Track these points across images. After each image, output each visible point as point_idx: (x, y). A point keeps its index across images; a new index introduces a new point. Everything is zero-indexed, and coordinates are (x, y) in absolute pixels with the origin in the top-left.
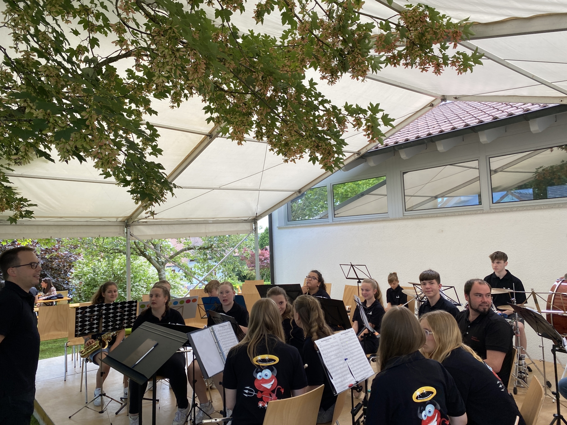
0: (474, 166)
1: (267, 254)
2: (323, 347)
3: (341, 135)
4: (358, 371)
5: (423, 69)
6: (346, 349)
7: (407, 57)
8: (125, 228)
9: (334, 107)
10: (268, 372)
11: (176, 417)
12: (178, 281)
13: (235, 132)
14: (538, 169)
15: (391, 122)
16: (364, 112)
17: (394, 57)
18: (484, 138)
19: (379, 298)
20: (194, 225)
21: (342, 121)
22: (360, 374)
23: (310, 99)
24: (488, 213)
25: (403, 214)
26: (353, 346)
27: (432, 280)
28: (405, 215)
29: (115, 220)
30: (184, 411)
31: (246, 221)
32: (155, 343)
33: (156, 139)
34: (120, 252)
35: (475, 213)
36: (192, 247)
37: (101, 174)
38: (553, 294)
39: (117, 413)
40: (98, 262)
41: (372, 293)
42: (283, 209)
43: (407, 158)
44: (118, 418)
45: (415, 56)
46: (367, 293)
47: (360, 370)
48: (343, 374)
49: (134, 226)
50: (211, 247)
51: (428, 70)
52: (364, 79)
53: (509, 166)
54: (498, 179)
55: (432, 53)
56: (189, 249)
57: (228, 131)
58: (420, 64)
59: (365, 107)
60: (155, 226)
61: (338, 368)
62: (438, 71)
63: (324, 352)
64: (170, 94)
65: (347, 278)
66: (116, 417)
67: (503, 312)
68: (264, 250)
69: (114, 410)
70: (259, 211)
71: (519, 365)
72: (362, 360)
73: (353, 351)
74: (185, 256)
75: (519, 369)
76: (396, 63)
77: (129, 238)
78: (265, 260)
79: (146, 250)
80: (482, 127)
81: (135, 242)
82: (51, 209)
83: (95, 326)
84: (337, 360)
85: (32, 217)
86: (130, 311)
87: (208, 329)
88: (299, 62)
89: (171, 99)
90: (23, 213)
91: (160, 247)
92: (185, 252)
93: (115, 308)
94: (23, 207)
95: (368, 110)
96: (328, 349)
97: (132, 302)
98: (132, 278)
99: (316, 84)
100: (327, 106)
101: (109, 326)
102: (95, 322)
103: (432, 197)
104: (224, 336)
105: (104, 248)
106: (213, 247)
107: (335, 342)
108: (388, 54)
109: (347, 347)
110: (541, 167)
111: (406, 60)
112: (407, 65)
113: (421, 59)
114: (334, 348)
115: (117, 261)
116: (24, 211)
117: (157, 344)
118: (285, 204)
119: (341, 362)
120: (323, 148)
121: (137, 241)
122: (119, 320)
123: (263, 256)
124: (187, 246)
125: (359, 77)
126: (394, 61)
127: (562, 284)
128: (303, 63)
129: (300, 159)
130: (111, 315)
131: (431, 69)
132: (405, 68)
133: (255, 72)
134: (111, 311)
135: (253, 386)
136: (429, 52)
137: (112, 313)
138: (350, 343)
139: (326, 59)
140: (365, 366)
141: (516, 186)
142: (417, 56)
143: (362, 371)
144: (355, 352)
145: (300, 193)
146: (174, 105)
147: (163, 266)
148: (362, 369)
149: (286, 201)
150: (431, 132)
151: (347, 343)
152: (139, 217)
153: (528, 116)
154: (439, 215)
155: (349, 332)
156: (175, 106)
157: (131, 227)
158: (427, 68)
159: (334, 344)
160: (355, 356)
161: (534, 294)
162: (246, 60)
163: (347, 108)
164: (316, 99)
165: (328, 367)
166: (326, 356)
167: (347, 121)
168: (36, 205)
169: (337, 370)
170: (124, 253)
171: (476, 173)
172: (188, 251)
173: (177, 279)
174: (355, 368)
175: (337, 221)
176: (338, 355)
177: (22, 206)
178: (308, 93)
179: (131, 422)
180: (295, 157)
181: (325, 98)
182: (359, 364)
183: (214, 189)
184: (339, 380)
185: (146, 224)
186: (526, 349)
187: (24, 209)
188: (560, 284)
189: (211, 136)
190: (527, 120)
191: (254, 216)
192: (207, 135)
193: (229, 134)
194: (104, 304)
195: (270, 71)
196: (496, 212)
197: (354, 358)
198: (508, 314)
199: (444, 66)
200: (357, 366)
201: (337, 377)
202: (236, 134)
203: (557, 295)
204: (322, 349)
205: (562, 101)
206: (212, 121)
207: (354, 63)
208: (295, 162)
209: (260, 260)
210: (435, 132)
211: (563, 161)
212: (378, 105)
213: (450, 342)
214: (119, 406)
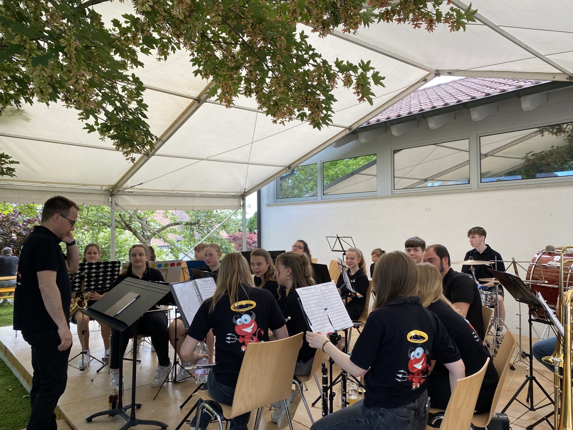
0: (465, 149)
1: (255, 238)
2: (303, 295)
3: (330, 91)
4: (337, 322)
5: (416, 25)
6: (327, 300)
7: (400, 12)
8: (110, 198)
9: (325, 62)
10: (246, 317)
11: (156, 374)
12: (164, 258)
13: (223, 93)
14: (528, 153)
15: (381, 81)
16: (355, 69)
17: (387, 12)
18: (475, 115)
19: (363, 267)
20: (181, 198)
21: (332, 77)
22: (339, 324)
23: (300, 53)
24: (475, 191)
25: (392, 192)
26: (333, 298)
27: (417, 247)
28: (393, 193)
29: (99, 188)
30: (166, 368)
31: (234, 197)
32: (137, 295)
33: (141, 92)
34: (105, 225)
35: (463, 191)
36: (178, 222)
37: (84, 128)
38: (533, 265)
39: (98, 371)
40: (83, 235)
41: (356, 262)
42: (272, 185)
43: (398, 135)
44: (99, 375)
45: (409, 11)
46: (352, 261)
47: (339, 321)
48: (323, 322)
49: (119, 196)
50: (198, 223)
51: (420, 27)
52: (355, 32)
53: (499, 150)
54: (488, 164)
55: (426, 9)
56: (176, 224)
57: (217, 93)
58: (413, 20)
59: (355, 63)
60: (140, 197)
61: (318, 316)
62: (430, 27)
63: (305, 300)
64: (157, 46)
65: (332, 251)
66: (97, 374)
67: (485, 285)
68: (253, 233)
69: (95, 369)
70: (248, 187)
71: (497, 335)
72: (342, 311)
73: (333, 303)
74: (171, 232)
75: (497, 339)
76: (389, 18)
77: (113, 207)
78: (253, 243)
79: (132, 223)
80: (474, 103)
81: (120, 215)
82: (33, 172)
83: (77, 285)
84: (317, 308)
85: (14, 175)
86: (113, 271)
87: (191, 282)
88: (291, 13)
89: (157, 52)
90: (5, 170)
91: (146, 221)
92: (171, 227)
93: (98, 268)
94: (4, 164)
95: (359, 67)
96: (309, 297)
97: (116, 262)
98: (117, 252)
99: (307, 37)
100: (319, 60)
101: (91, 285)
102: (77, 280)
103: (422, 180)
104: (206, 290)
105: (89, 220)
106: (200, 223)
107: (316, 292)
108: (381, 9)
109: (327, 298)
110: (530, 152)
111: (399, 16)
112: (399, 20)
113: (414, 14)
114: (314, 298)
115: (102, 234)
116: (5, 168)
117: (139, 296)
118: (274, 180)
119: (321, 311)
120: (312, 102)
121: (122, 214)
122: (102, 280)
123: (252, 239)
124: (173, 222)
125: (351, 30)
126: (386, 16)
127: (542, 256)
128: (295, 15)
129: (289, 121)
130: (93, 275)
131: (424, 25)
132: (398, 24)
133: (244, 18)
134: (94, 270)
135: (234, 332)
136: (422, 8)
137: (95, 273)
138: (331, 295)
139: (318, 10)
140: (345, 317)
141: (506, 172)
142: (411, 11)
143: (341, 322)
144: (336, 303)
145: (291, 169)
146: (161, 57)
147: (148, 241)
148: (341, 320)
149: (276, 177)
150: (423, 108)
151: (328, 294)
152: (124, 186)
153: (520, 93)
154: (427, 193)
155: (330, 284)
156: (162, 59)
157: (116, 197)
158: (420, 24)
159: (315, 294)
160: (335, 307)
161: (514, 263)
162: (236, 6)
163: (338, 64)
164: (307, 53)
165: (308, 314)
166: (306, 304)
167: (337, 77)
168: (18, 163)
169: (316, 318)
170: (109, 226)
171: (465, 157)
172: (174, 227)
173: (163, 256)
174: (335, 319)
175: (326, 199)
176: (318, 304)
177: (3, 162)
178: (298, 46)
179: (112, 377)
180: (284, 120)
181: (316, 51)
182: (339, 316)
183: (202, 160)
184: (319, 327)
185: (132, 194)
186: (504, 321)
187: (5, 166)
188: (541, 256)
189: (199, 101)
190: (518, 97)
191: (242, 192)
192: (195, 100)
193: (217, 96)
194: (86, 263)
195: (259, 18)
196: (484, 191)
197: (334, 309)
198: (489, 287)
199: (437, 23)
200: (336, 316)
201: (316, 324)
202: (225, 96)
203: (537, 267)
204: (303, 297)
205: (554, 77)
206: (199, 74)
207: (347, 16)
208: (284, 124)
209: (248, 243)
210: (427, 107)
211: (553, 147)
212: (369, 62)
213: (429, 294)
214: (101, 365)
